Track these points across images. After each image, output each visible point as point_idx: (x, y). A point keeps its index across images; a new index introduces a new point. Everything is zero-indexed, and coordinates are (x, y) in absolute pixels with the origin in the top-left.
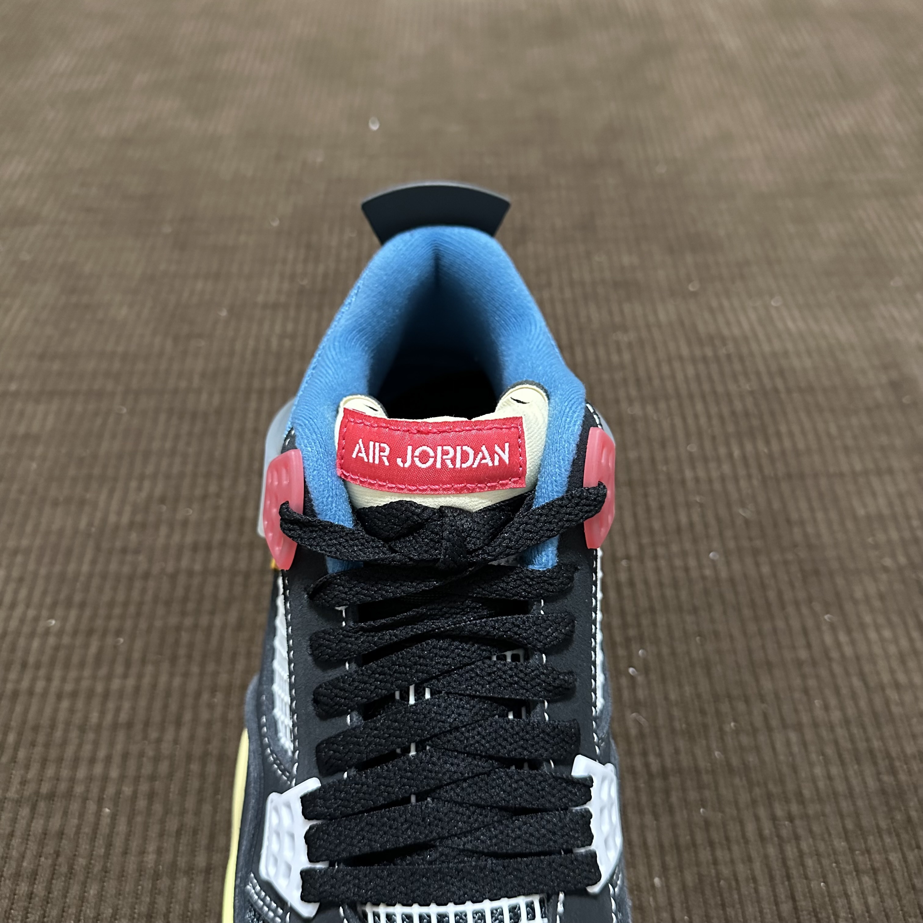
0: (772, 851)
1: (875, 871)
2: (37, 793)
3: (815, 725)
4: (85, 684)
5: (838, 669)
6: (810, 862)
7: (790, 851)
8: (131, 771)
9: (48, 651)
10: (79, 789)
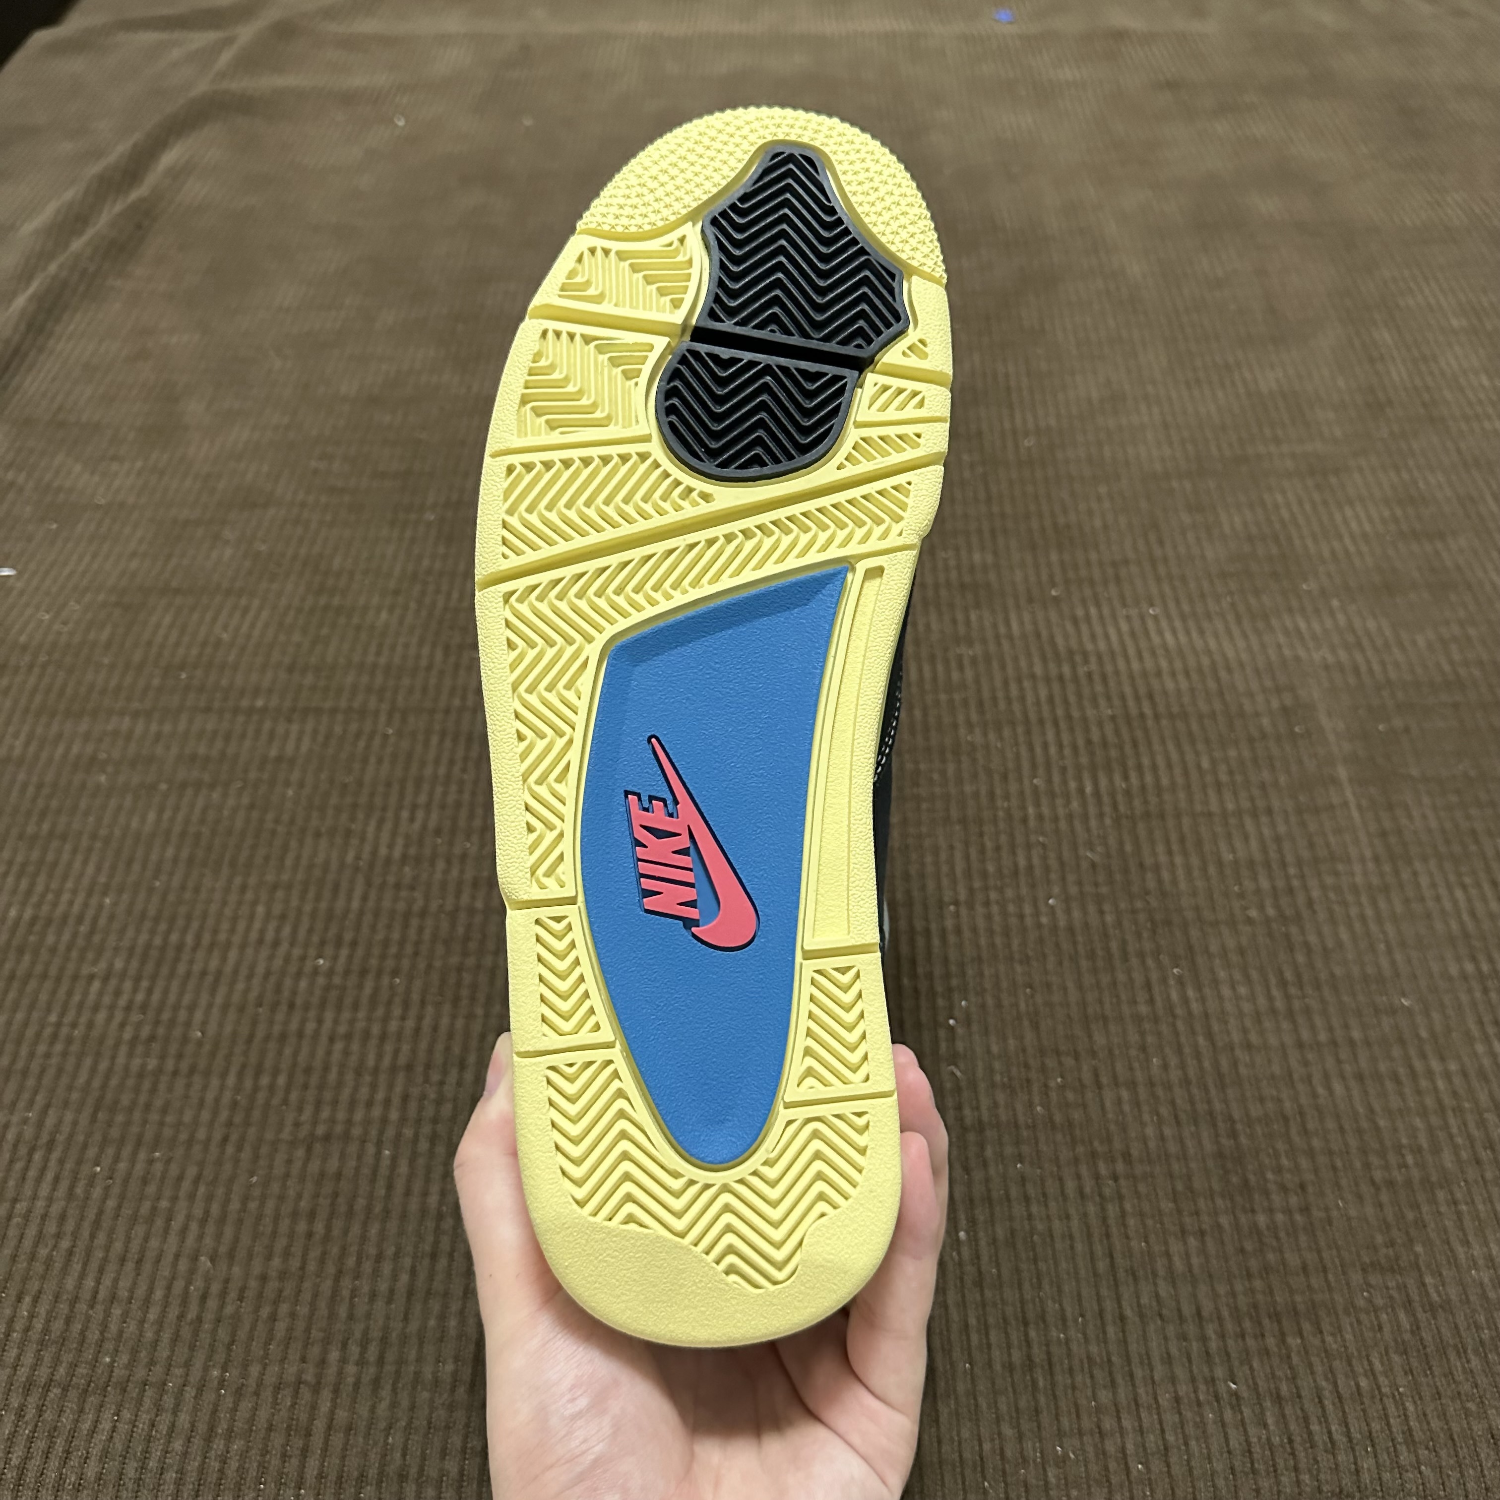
0: (1092, 1209)
1: (1202, 1233)
2: (312, 1135)
3: (1151, 1084)
4: (360, 1025)
5: (1181, 1026)
6: (1131, 1222)
7: (1112, 1210)
8: (412, 1111)
9: (318, 992)
10: (356, 1131)
